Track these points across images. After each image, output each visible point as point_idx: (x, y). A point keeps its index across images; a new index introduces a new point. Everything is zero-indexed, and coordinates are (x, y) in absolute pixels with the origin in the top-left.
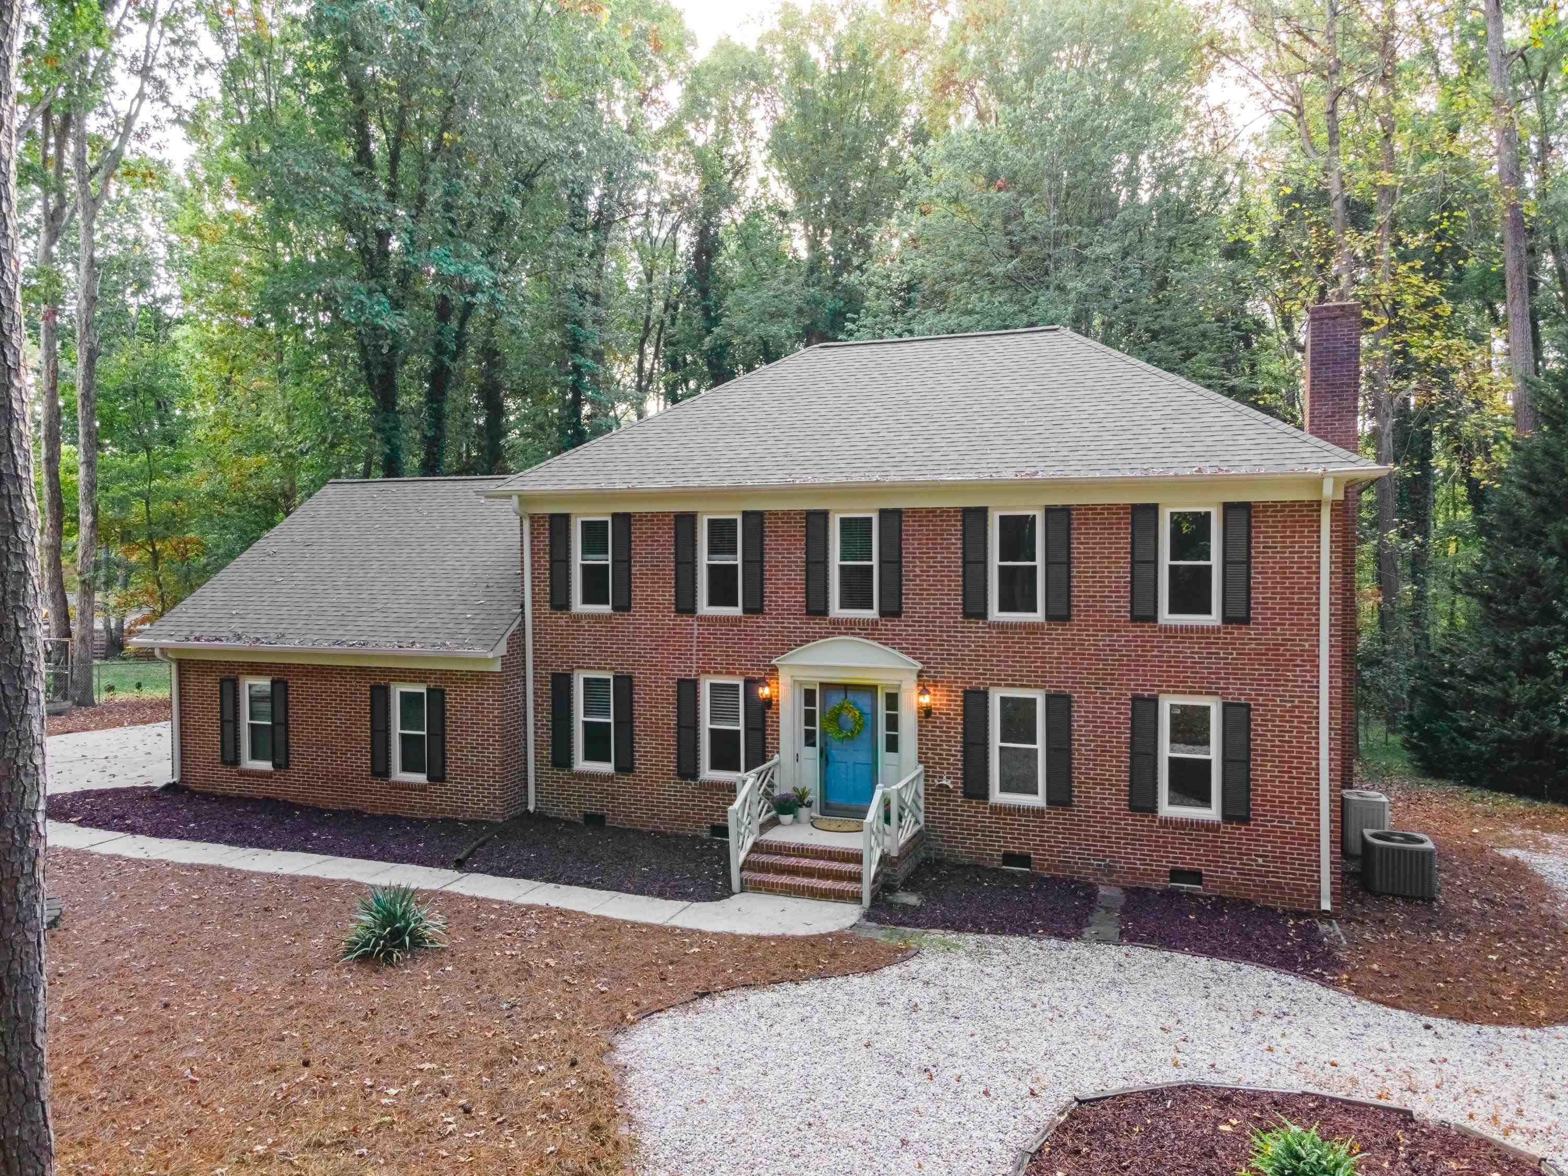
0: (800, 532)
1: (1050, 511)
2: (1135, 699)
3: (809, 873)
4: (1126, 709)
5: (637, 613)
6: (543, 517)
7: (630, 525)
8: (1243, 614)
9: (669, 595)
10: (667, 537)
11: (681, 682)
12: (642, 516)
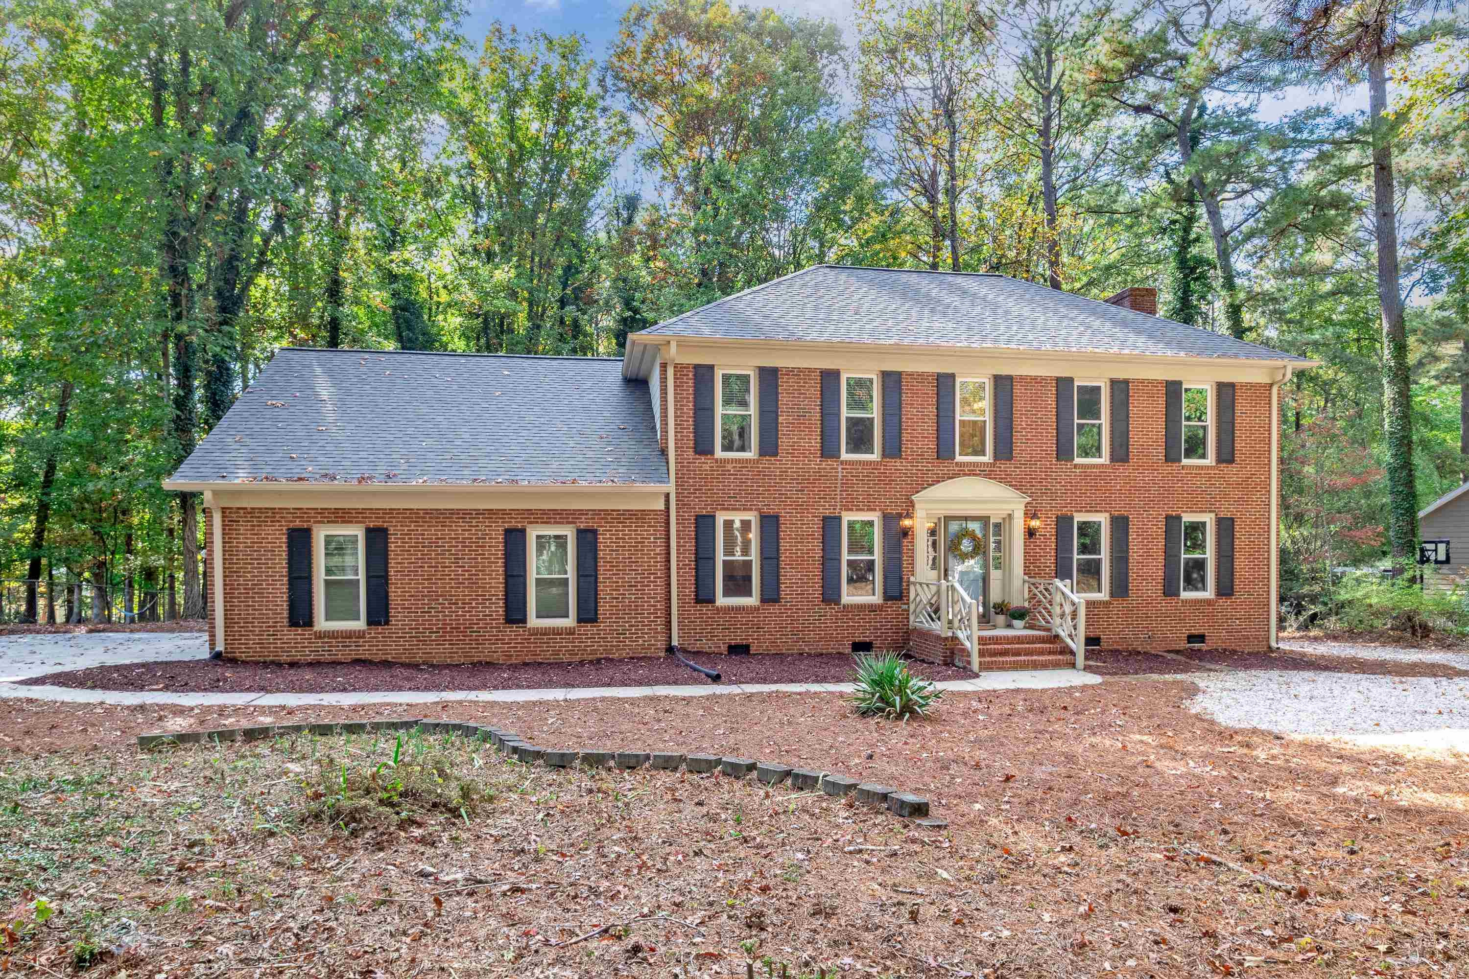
0: (931, 391)
1: (1114, 382)
2: (1168, 517)
3: (1017, 653)
4: (1162, 524)
5: (784, 461)
6: (687, 366)
7: (777, 379)
8: (1230, 458)
9: (815, 442)
10: (813, 390)
11: (825, 519)
12: (790, 371)
